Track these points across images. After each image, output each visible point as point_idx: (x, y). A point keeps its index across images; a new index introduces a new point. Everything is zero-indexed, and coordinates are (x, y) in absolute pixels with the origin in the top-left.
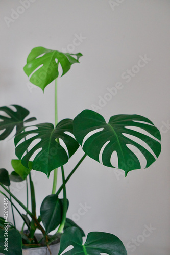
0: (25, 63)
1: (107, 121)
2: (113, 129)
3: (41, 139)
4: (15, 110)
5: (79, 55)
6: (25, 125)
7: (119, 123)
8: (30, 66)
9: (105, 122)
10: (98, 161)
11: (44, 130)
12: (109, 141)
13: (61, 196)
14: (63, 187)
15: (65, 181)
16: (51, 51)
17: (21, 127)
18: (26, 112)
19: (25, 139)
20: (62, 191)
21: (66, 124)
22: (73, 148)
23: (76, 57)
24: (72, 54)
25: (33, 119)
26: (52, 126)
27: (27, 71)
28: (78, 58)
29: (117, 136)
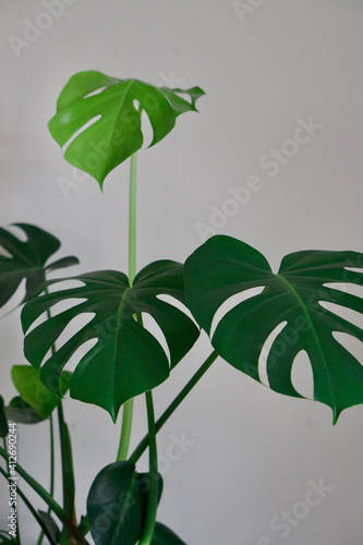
0: (54, 112)
1: (275, 268)
2: (291, 289)
3: (94, 314)
4: (22, 236)
5: (197, 92)
6: (50, 276)
7: (309, 273)
8: (66, 118)
9: (269, 268)
10: (257, 378)
11: (101, 289)
12: (285, 323)
13: (142, 466)
14: (149, 442)
15: (154, 427)
16: (122, 84)
17: (38, 282)
18: (52, 244)
19: (49, 314)
20: (147, 452)
21: (161, 275)
22: (182, 339)
23: (187, 98)
24: (179, 90)
25: (72, 260)
26: (122, 278)
27: (59, 132)
28: (194, 100)
29: (305, 307)
